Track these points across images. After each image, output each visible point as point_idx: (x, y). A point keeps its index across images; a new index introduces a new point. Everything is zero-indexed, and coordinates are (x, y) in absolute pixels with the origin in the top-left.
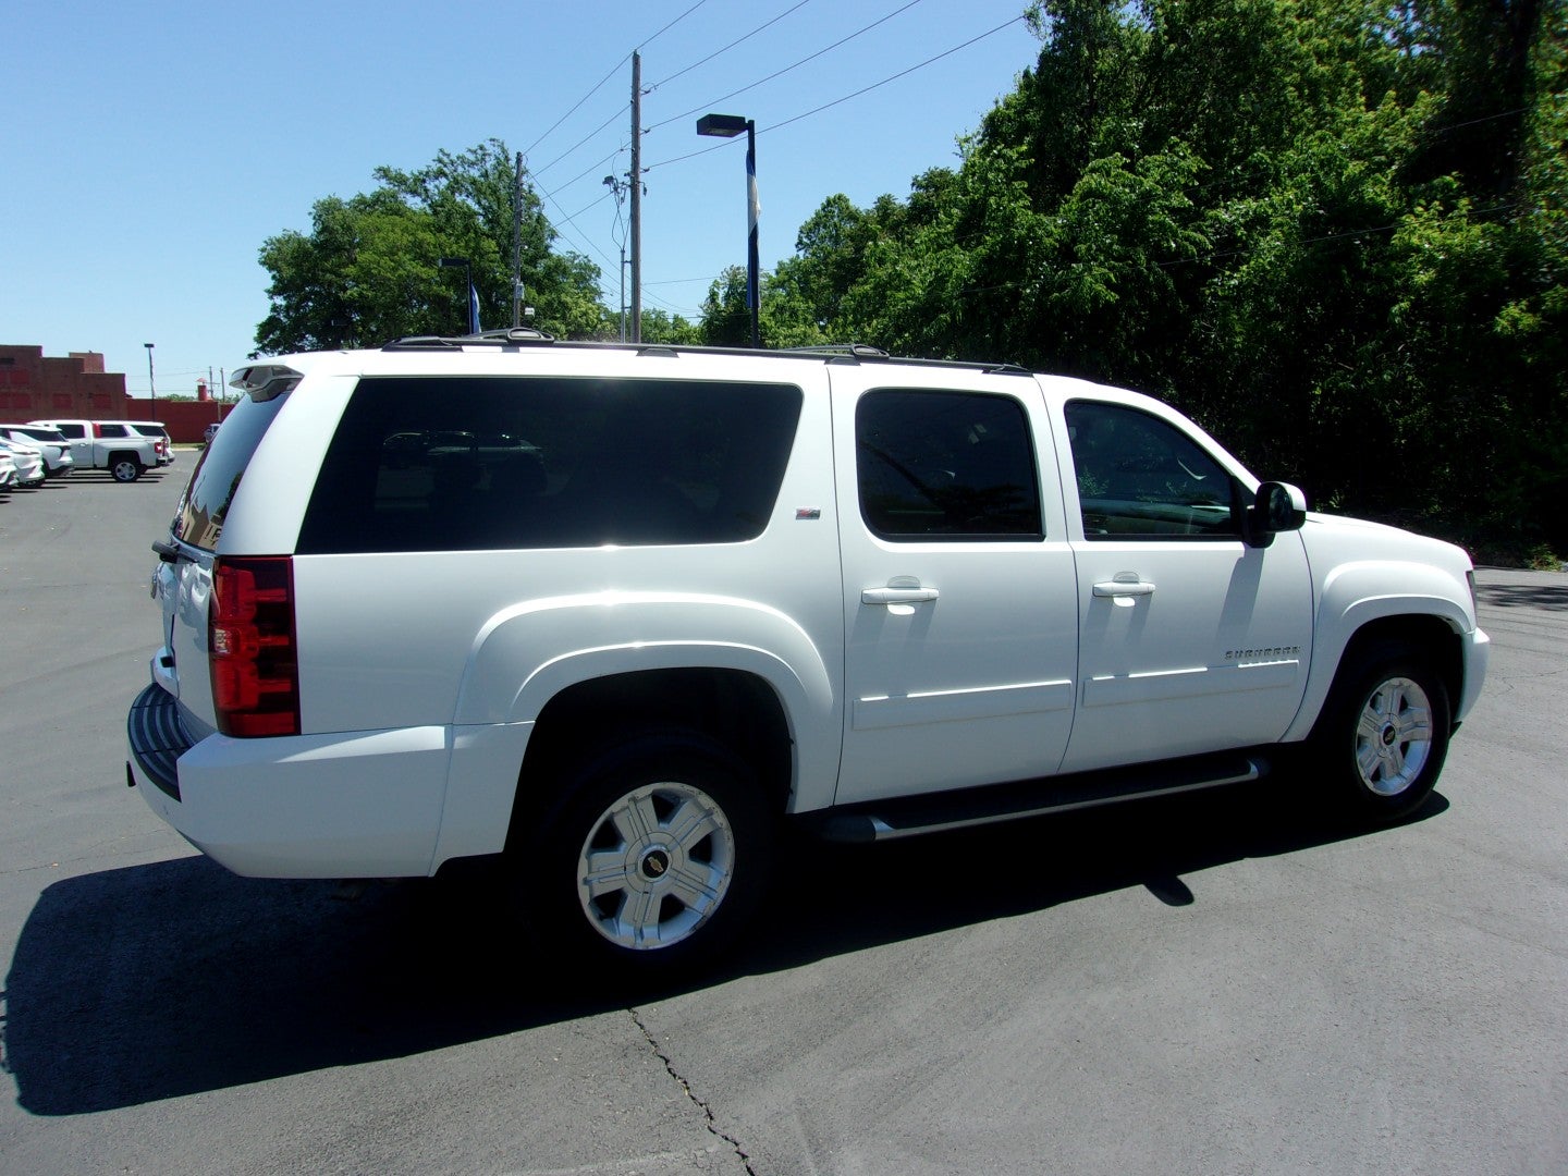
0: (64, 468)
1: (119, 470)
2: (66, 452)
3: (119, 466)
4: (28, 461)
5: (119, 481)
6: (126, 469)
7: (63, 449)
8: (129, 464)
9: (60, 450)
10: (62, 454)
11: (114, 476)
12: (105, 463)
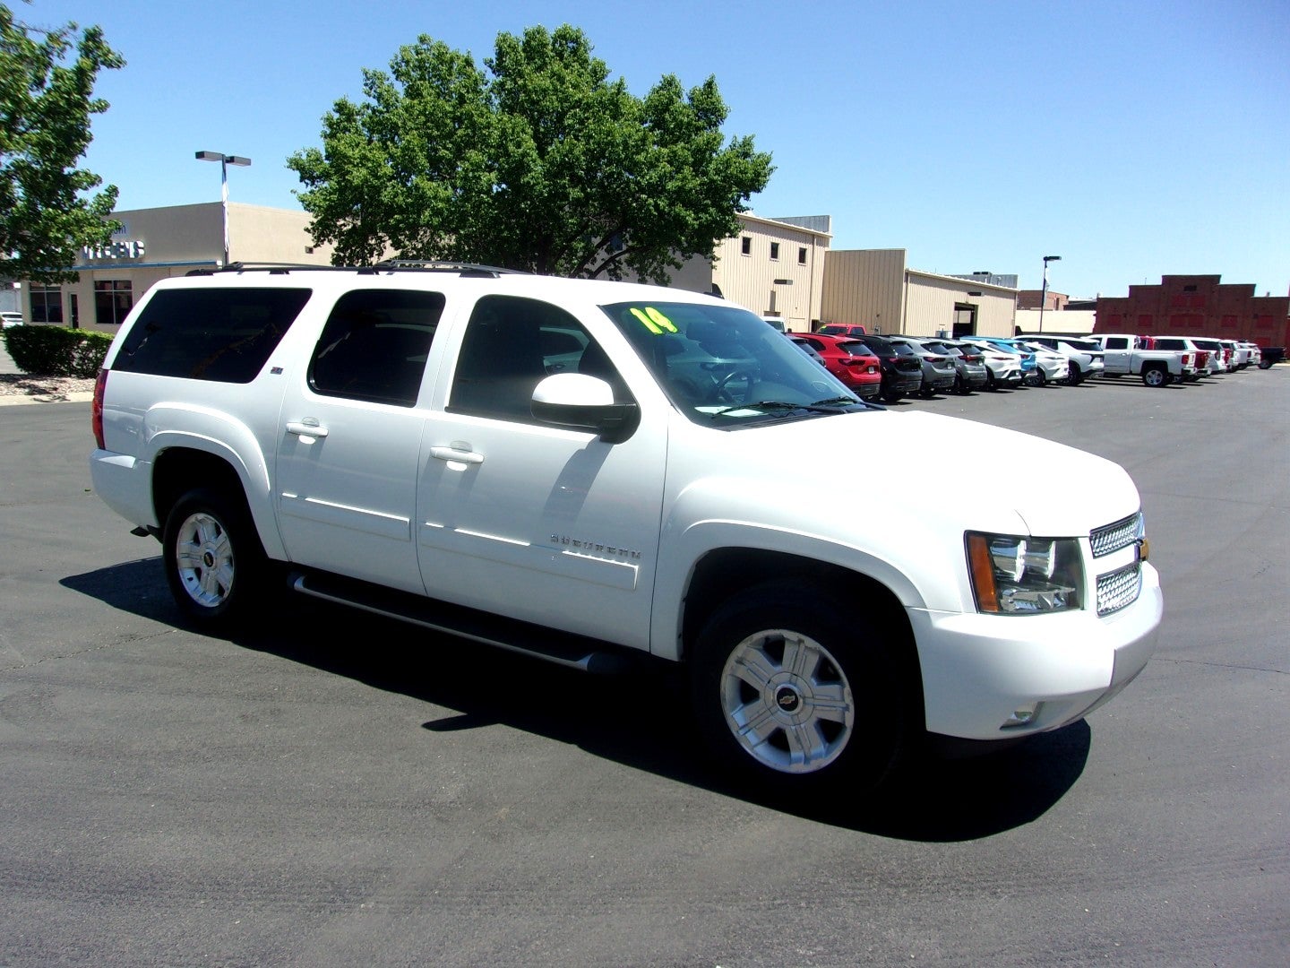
0: (1092, 371)
1: (1149, 376)
2: (1096, 359)
3: (1150, 373)
4: (1054, 364)
5: (1147, 385)
6: (1154, 376)
7: (1094, 357)
8: (1157, 372)
9: (1091, 358)
10: (1092, 361)
11: (1144, 381)
12: (1139, 370)
